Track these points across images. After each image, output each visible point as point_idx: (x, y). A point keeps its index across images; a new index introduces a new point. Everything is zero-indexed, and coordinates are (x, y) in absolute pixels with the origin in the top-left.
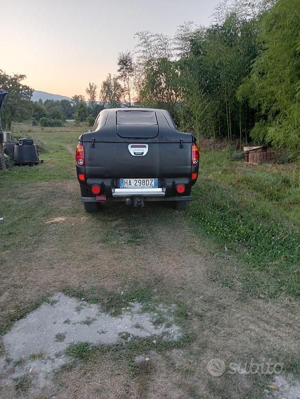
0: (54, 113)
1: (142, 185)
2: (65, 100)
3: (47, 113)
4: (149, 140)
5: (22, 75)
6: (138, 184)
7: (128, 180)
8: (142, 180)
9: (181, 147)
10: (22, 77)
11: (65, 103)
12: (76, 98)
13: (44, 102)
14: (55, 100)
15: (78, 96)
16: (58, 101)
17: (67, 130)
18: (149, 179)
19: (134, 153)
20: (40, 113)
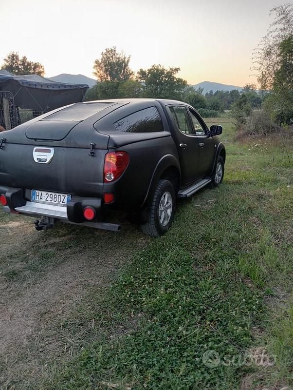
0: (214, 104)
1: (53, 202)
2: (235, 90)
3: (208, 104)
4: (55, 143)
5: (177, 68)
6: (49, 199)
7: (40, 192)
8: (54, 194)
9: (93, 154)
10: (177, 70)
11: (234, 93)
12: (247, 88)
13: (214, 93)
14: (225, 90)
15: (250, 86)
16: (228, 92)
17: (214, 121)
18: (62, 195)
19: (38, 159)
20: (201, 104)
